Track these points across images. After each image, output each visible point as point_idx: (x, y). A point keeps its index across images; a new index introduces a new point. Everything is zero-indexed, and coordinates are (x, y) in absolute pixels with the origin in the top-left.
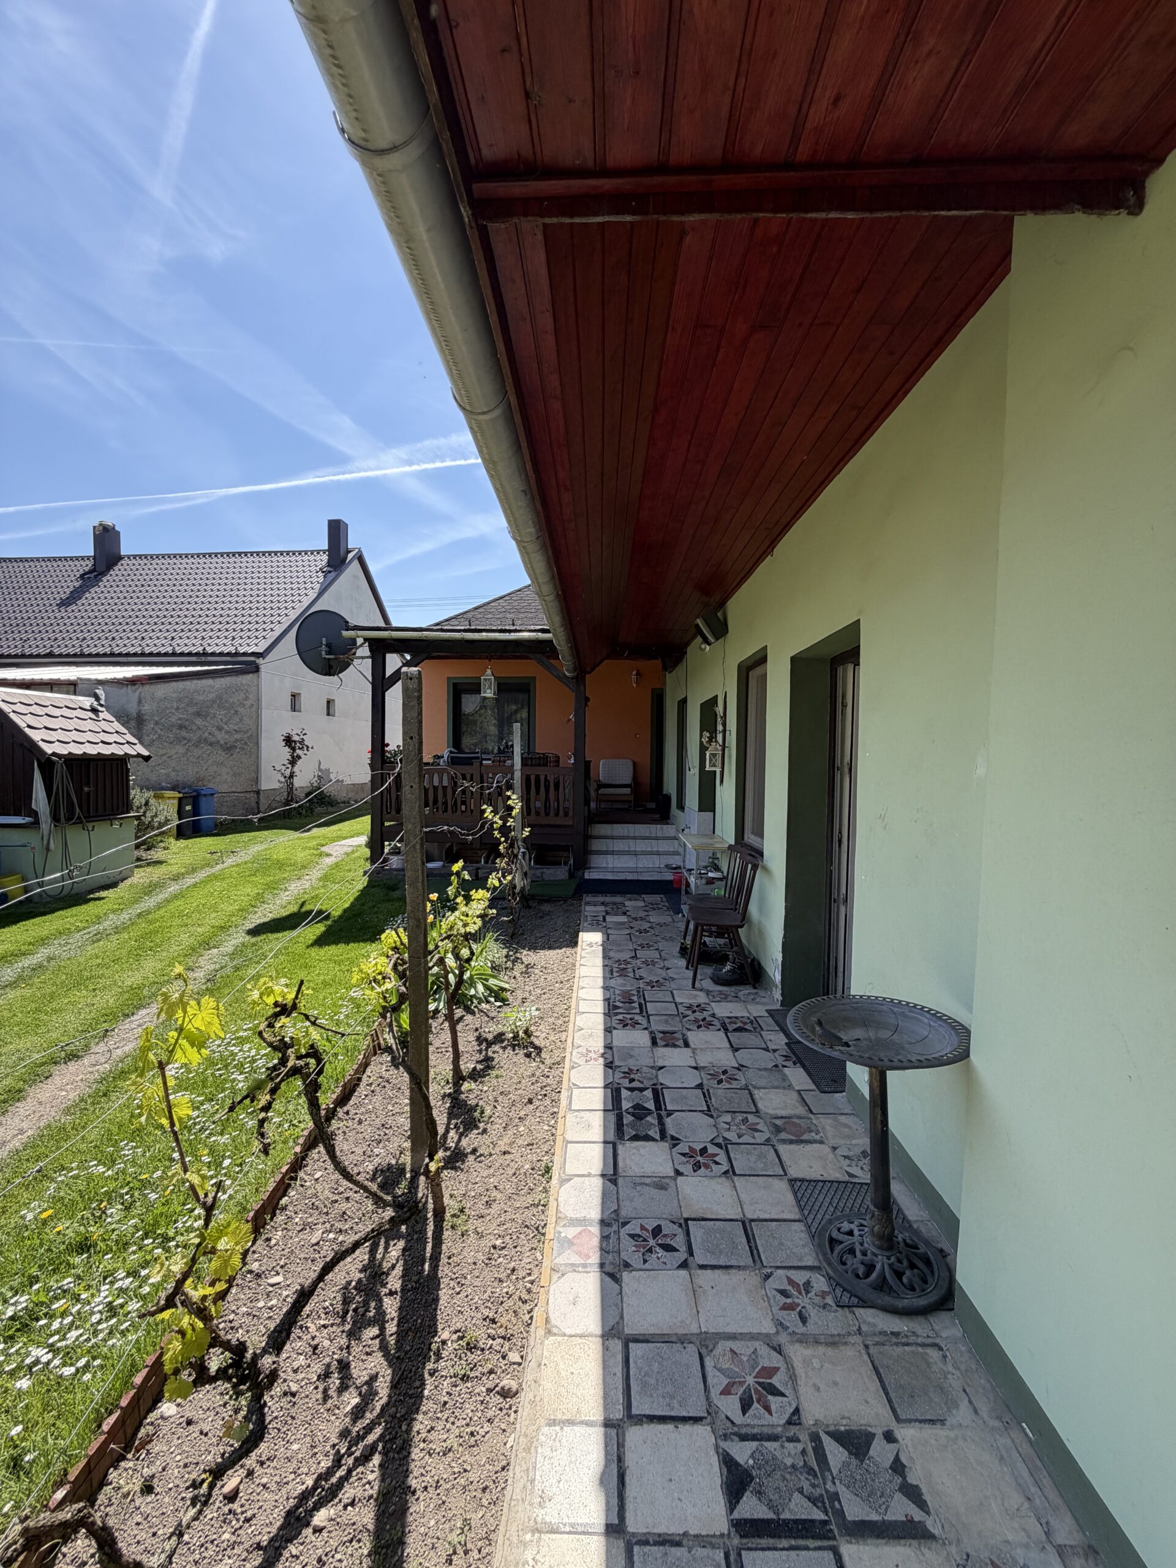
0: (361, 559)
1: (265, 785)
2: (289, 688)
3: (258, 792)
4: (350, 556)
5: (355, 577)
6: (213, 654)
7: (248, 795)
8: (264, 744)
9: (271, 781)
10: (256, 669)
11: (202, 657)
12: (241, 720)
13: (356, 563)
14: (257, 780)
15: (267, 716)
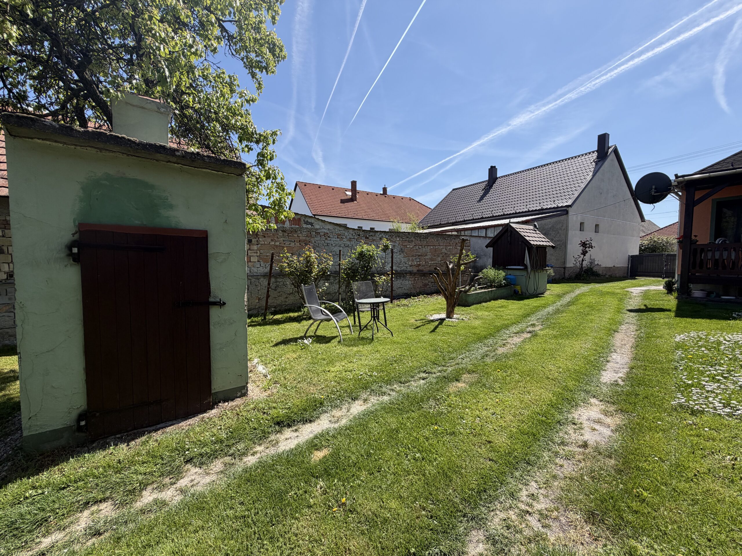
0: (616, 151)
1: (568, 265)
2: (579, 219)
3: (565, 268)
4: (610, 150)
5: (612, 160)
6: (546, 209)
7: (560, 269)
8: (569, 247)
9: (570, 264)
10: (567, 213)
11: (541, 211)
12: (560, 236)
13: (613, 154)
14: (565, 263)
15: (571, 233)
